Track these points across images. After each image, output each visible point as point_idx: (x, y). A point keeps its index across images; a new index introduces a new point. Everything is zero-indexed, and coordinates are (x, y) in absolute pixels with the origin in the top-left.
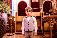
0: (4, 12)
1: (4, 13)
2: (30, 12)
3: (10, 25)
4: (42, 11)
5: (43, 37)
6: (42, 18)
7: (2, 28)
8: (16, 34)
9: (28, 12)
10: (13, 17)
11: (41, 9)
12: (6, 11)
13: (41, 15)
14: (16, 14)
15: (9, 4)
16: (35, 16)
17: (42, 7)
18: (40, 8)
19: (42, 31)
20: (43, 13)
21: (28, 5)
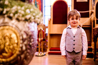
0: (32, 21)
1: (33, 23)
2: (77, 19)
3: (40, 39)
4: (93, 17)
5: (95, 60)
6: (93, 28)
7: (29, 49)
8: (49, 54)
9: (73, 19)
10: (45, 25)
11: (92, 13)
12: (37, 19)
13: (91, 23)
14: (50, 21)
15: (38, 5)
16: (81, 25)
17: (93, 9)
18: (90, 11)
19: (93, 50)
20: (95, 19)
21: (68, 7)
